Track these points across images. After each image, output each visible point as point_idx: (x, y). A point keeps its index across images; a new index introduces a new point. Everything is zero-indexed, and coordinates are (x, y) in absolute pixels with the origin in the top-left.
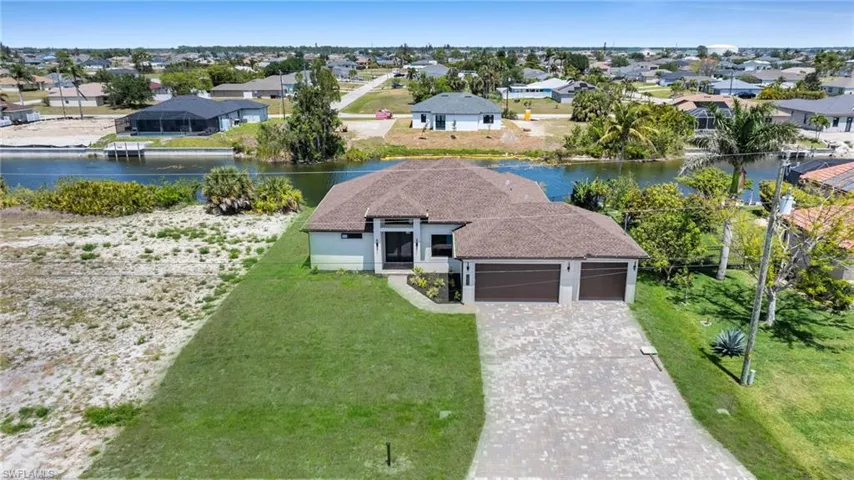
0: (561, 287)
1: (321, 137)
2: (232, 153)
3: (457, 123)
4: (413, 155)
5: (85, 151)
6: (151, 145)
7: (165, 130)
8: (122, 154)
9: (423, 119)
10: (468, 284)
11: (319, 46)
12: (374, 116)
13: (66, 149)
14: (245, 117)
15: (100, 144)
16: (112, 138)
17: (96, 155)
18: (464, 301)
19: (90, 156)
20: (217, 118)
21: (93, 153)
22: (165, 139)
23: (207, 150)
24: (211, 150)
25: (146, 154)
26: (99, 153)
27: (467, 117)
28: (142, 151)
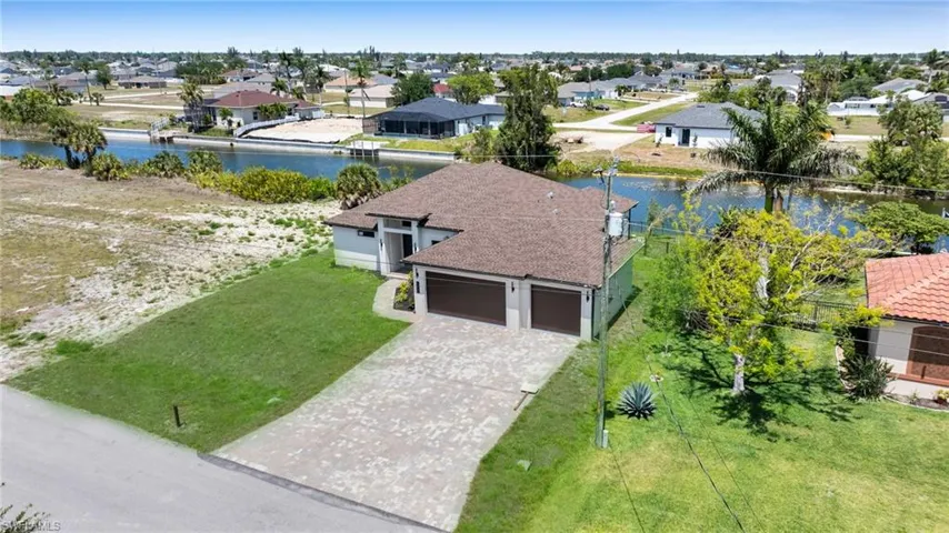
0: (507, 309)
1: (530, 145)
2: (452, 158)
3: (699, 139)
4: (636, 172)
5: (333, 148)
6: (386, 146)
7: (409, 132)
8: (359, 152)
9: (669, 133)
10: (418, 292)
11: (681, 53)
12: (635, 129)
13: (321, 144)
14: (491, 123)
15: (347, 141)
16: (359, 137)
17: (340, 153)
18: (416, 309)
19: (335, 153)
20: (453, 122)
21: (338, 150)
22: (401, 140)
23: (431, 154)
24: (434, 154)
25: (381, 154)
26: (343, 151)
27: (712, 132)
28: (377, 151)
